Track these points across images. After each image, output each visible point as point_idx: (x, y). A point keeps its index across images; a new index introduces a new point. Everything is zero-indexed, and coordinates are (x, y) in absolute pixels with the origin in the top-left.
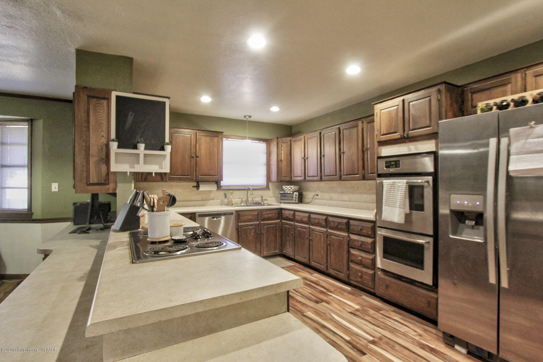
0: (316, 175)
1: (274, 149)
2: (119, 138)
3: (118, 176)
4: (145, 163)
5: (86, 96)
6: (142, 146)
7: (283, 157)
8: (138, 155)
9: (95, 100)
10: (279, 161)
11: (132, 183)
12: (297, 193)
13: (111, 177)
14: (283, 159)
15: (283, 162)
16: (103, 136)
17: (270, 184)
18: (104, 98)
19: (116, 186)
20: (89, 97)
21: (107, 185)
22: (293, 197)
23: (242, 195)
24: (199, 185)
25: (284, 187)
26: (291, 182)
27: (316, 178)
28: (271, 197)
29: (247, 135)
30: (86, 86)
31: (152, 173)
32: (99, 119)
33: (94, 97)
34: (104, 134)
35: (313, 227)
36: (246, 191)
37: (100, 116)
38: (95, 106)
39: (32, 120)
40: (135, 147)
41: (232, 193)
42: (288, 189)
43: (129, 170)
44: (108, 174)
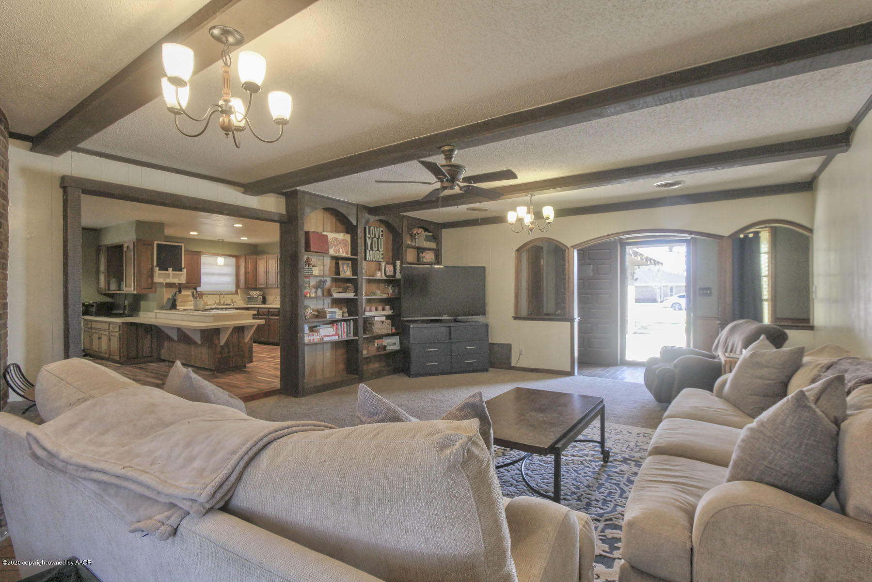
0: (274, 284)
1: (242, 265)
2: (158, 265)
3: (157, 285)
4: (173, 278)
5: (140, 244)
6: (170, 269)
7: (250, 270)
8: (169, 274)
9: (145, 246)
10: (246, 273)
11: (164, 288)
12: (261, 297)
13: (153, 285)
14: (249, 271)
15: (250, 274)
16: (149, 264)
17: (239, 290)
18: (150, 245)
19: (155, 290)
20: (142, 244)
21: (150, 289)
22: (257, 300)
23: (216, 298)
24: (180, 290)
25: (251, 292)
26: (256, 289)
27: (274, 286)
28: (240, 300)
29: (219, 252)
30: (140, 239)
31: (176, 283)
33: (144, 244)
35: (271, 317)
36: (219, 296)
37: (148, 254)
38: (145, 249)
40: (167, 270)
41: (207, 297)
42: (254, 294)
43: (164, 282)
44: (152, 283)
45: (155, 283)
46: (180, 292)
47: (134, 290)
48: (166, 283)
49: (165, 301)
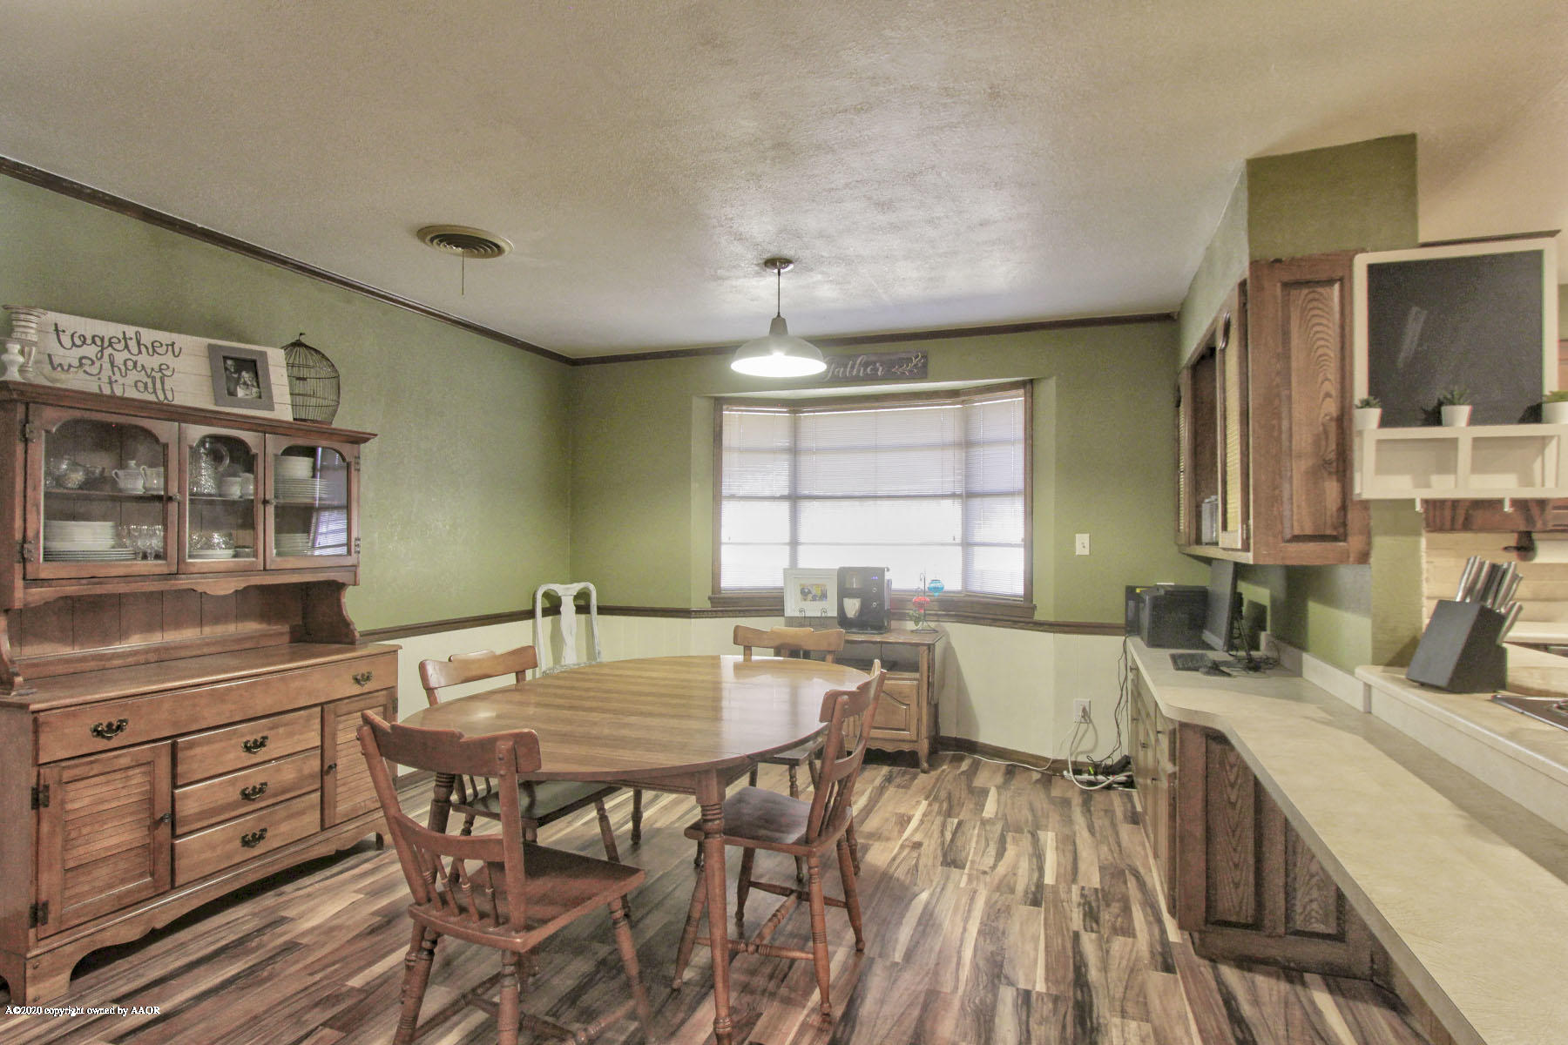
2: (1380, 395)
3: (1373, 513)
4: (1478, 467)
5: (1279, 285)
6: (1462, 412)
8: (1453, 443)
9: (1305, 291)
11: (1418, 534)
13: (1353, 516)
16: (1328, 395)
18: (1330, 281)
19: (1369, 544)
20: (1286, 285)
21: (1340, 541)
24: (1531, 540)
30: (1278, 256)
31: (1500, 502)
32: (1315, 347)
33: (1299, 284)
34: (1331, 387)
37: (1318, 336)
38: (1303, 310)
39: (1031, 381)
40: (1434, 418)
43: (1419, 495)
44: (1343, 508)
45: (1366, 505)
46: (1525, 548)
47: (1246, 548)
48: (1426, 502)
49: (1427, 609)
